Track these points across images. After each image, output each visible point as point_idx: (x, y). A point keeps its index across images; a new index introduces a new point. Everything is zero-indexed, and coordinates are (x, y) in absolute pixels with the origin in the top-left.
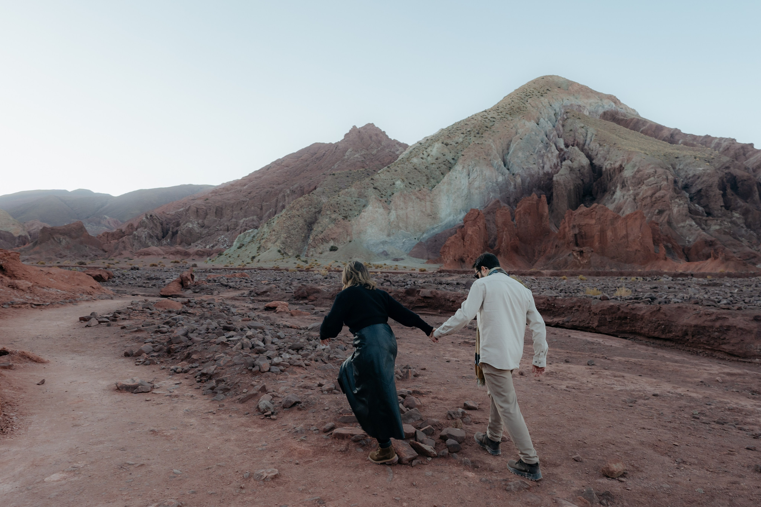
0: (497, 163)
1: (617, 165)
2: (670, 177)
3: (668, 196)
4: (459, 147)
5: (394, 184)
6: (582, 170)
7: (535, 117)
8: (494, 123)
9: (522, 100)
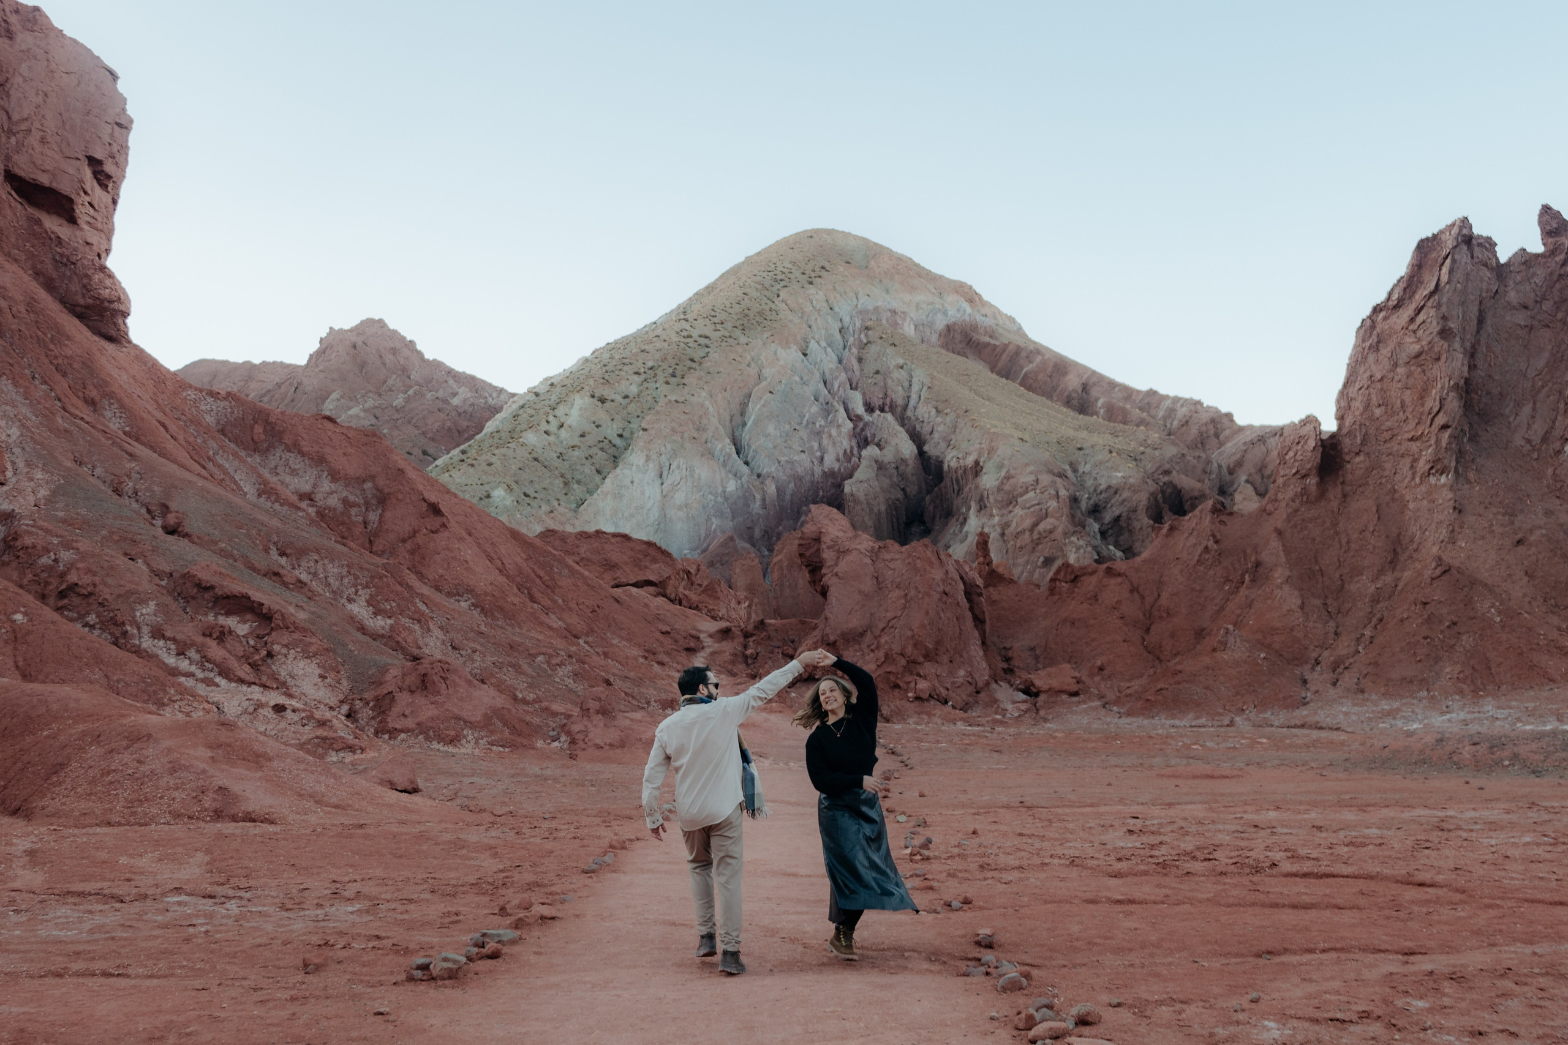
0: (722, 450)
1: (970, 461)
2: (1063, 493)
3: (1060, 530)
4: (632, 407)
5: (488, 496)
6: (902, 468)
7: (799, 338)
8: (707, 350)
9: (766, 293)
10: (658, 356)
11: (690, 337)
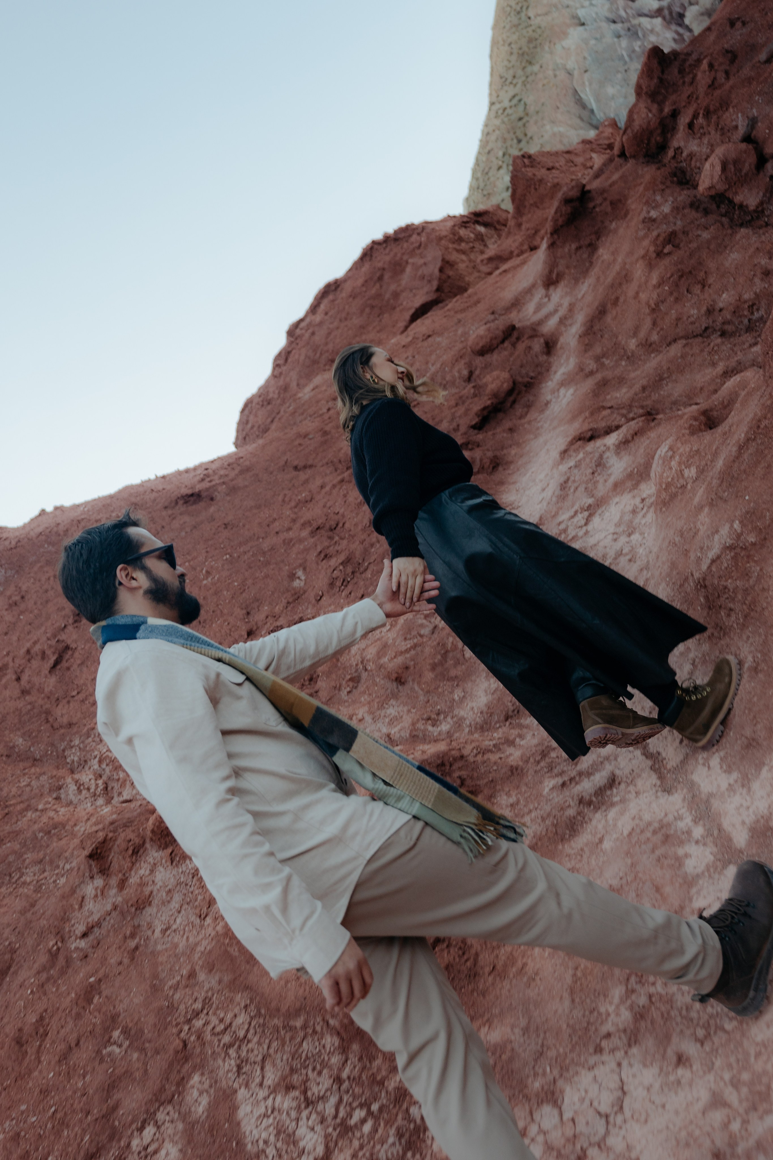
7: (568, 21)
8: (522, 102)
9: (520, 27)
10: (500, 144)
11: (505, 109)
